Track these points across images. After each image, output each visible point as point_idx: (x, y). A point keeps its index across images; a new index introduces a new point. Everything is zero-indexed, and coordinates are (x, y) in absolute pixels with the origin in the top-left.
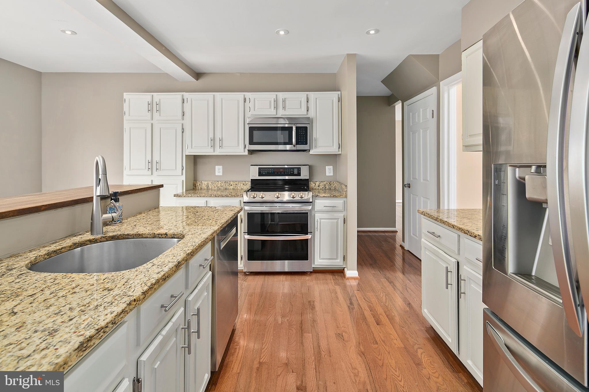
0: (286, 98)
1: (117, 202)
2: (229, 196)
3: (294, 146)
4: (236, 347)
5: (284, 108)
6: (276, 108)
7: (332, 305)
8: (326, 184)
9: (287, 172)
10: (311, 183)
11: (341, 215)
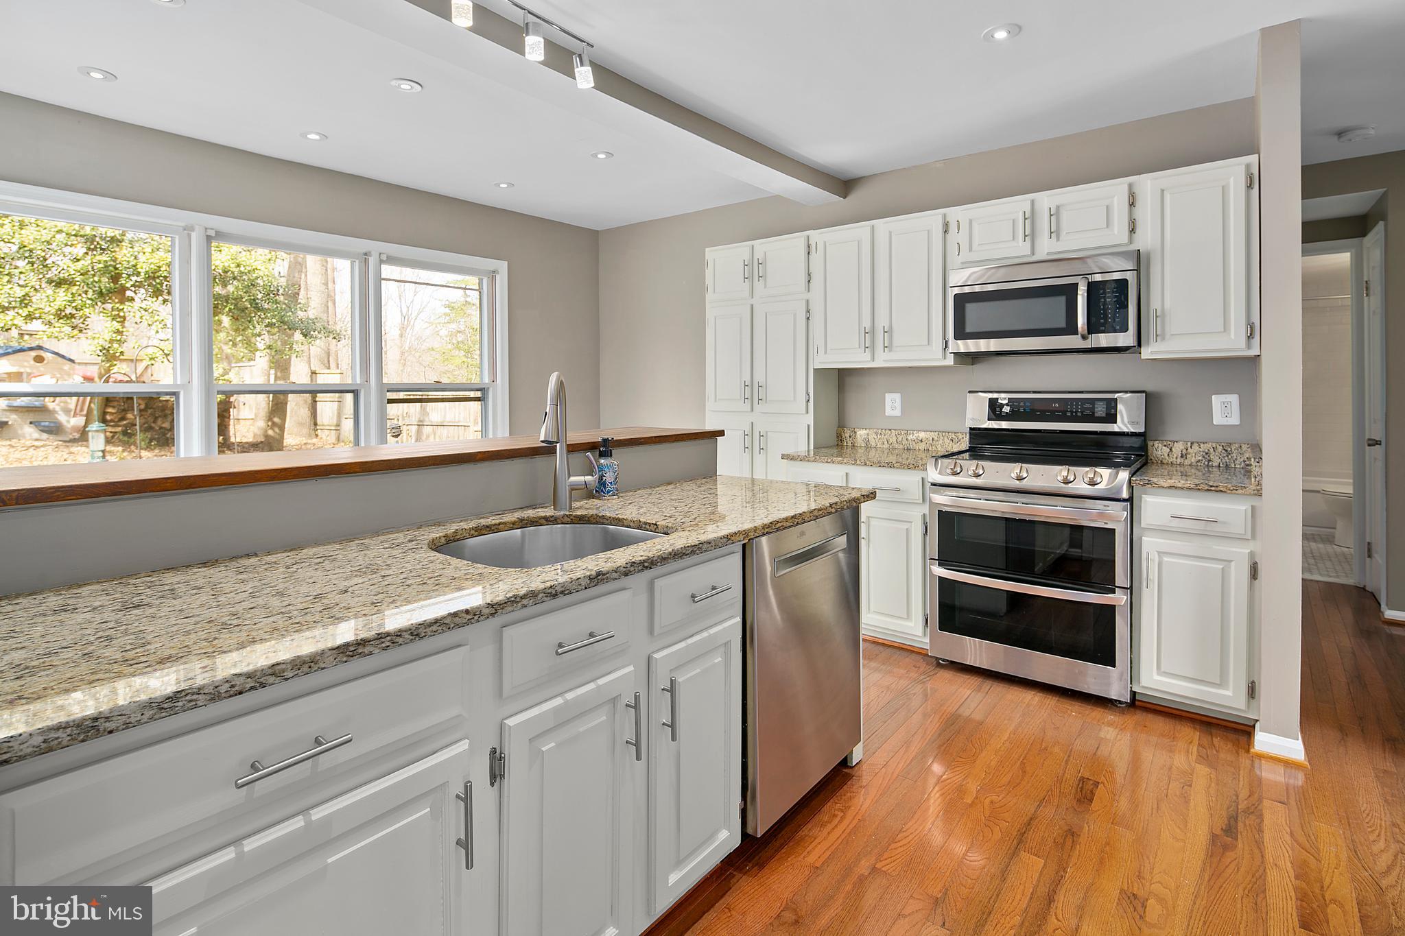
0: (1063, 205)
1: (608, 456)
2: (895, 465)
3: (1084, 337)
4: (836, 813)
5: (1055, 233)
6: (1032, 236)
7: (1154, 811)
8: (1212, 450)
9: (1072, 412)
10: (1156, 446)
11: (1240, 553)
